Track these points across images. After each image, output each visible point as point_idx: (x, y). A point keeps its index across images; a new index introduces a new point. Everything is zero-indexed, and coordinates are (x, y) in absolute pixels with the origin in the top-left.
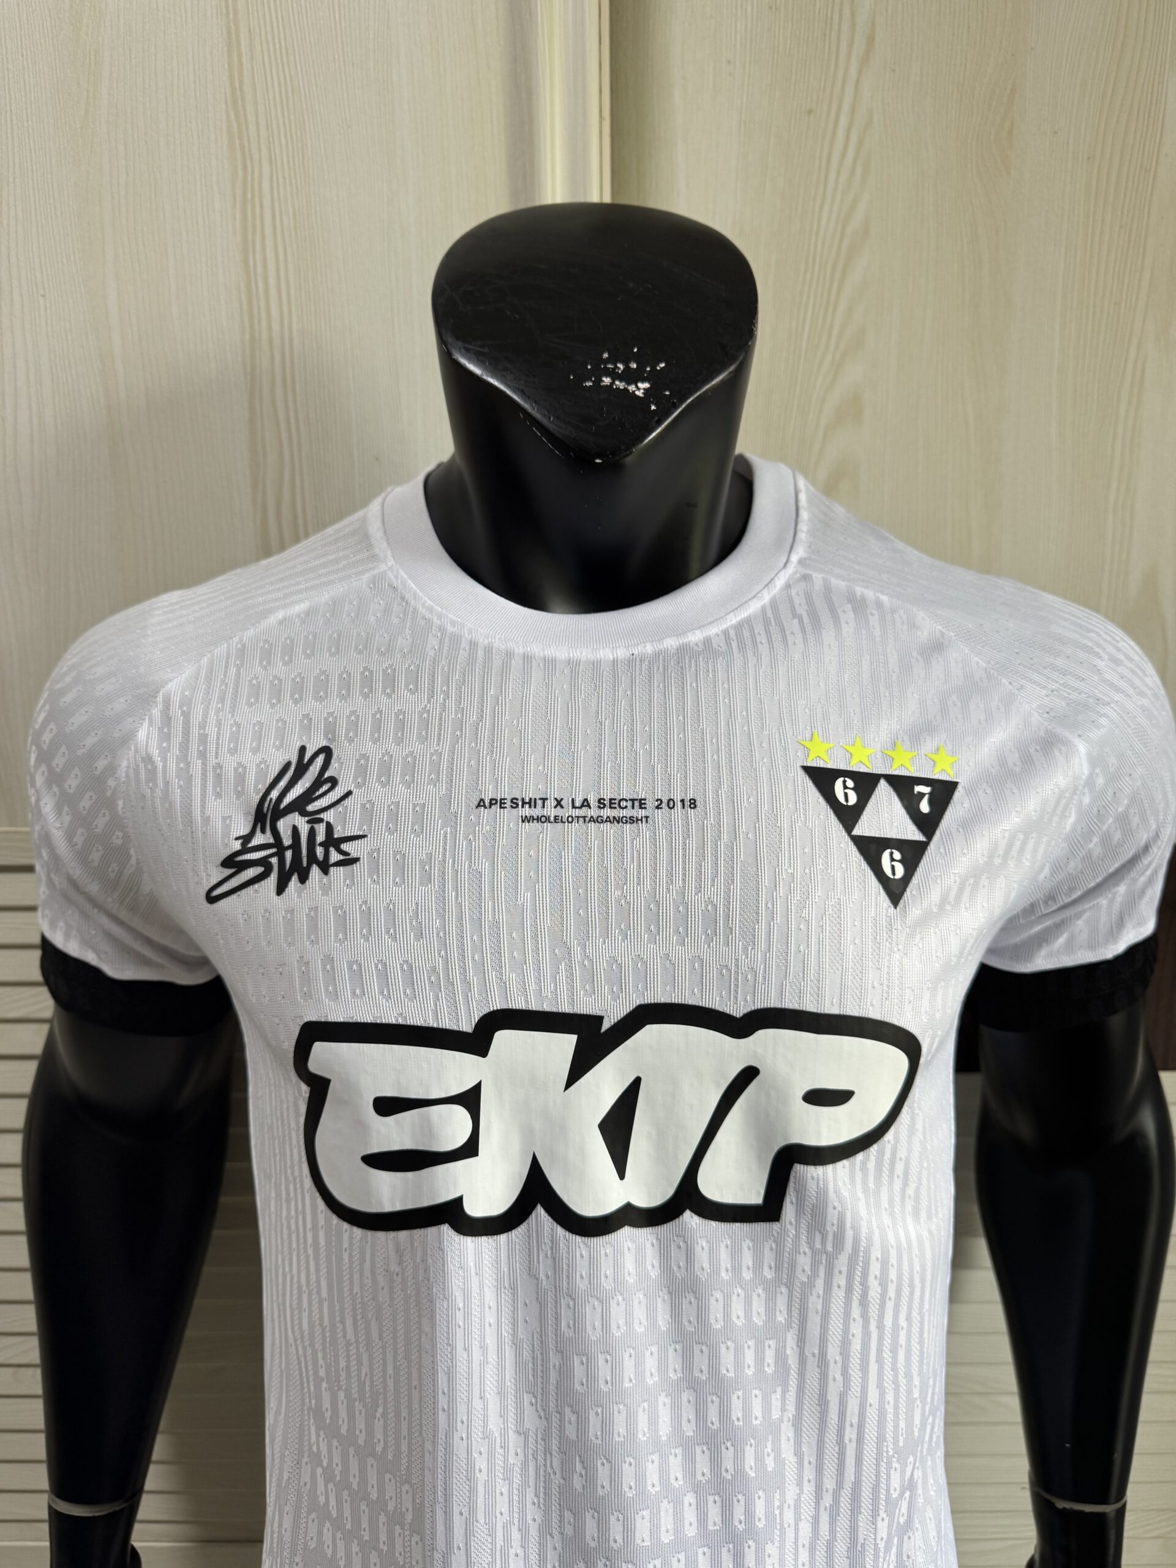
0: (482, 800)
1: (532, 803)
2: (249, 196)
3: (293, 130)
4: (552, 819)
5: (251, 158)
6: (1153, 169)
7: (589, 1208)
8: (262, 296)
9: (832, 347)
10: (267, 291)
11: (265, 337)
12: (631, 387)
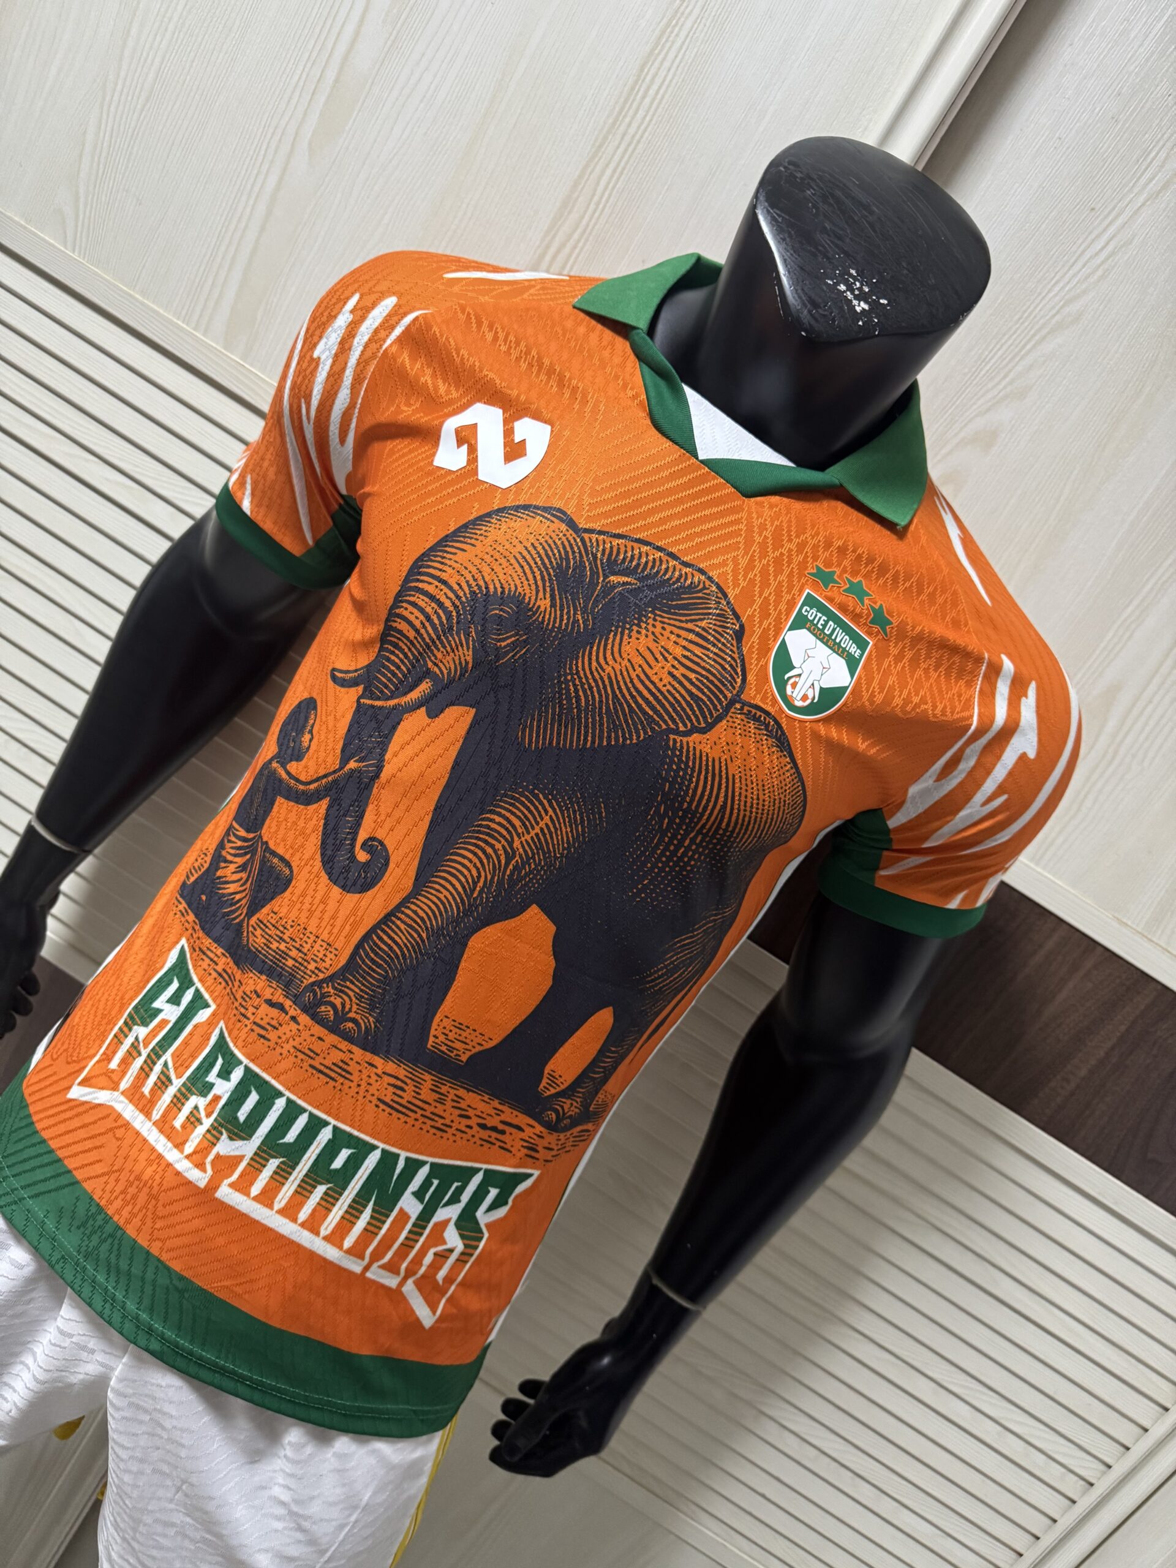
8: (638, 97)
9: (1001, 387)
10: (644, 97)
11: (623, 128)
12: (855, 302)
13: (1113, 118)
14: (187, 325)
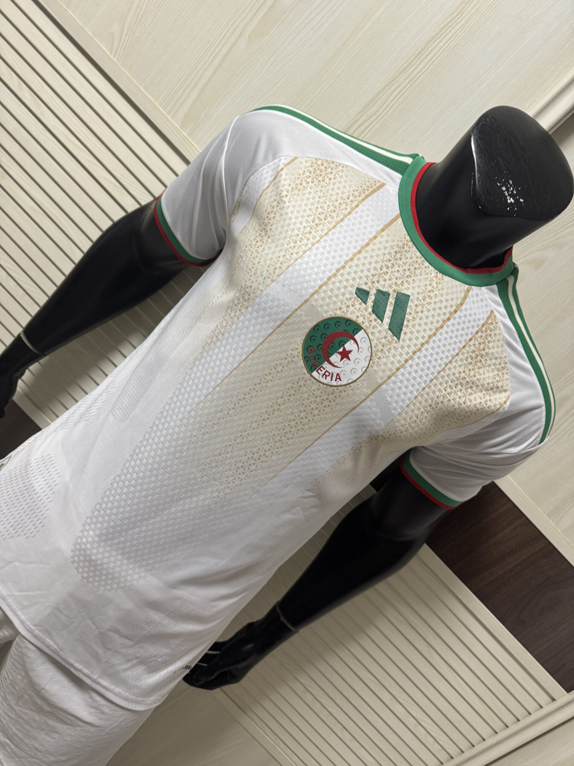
2: (450, 24)
5: (462, 14)
10: (425, 59)
11: (410, 71)
12: (508, 198)
14: (165, 110)
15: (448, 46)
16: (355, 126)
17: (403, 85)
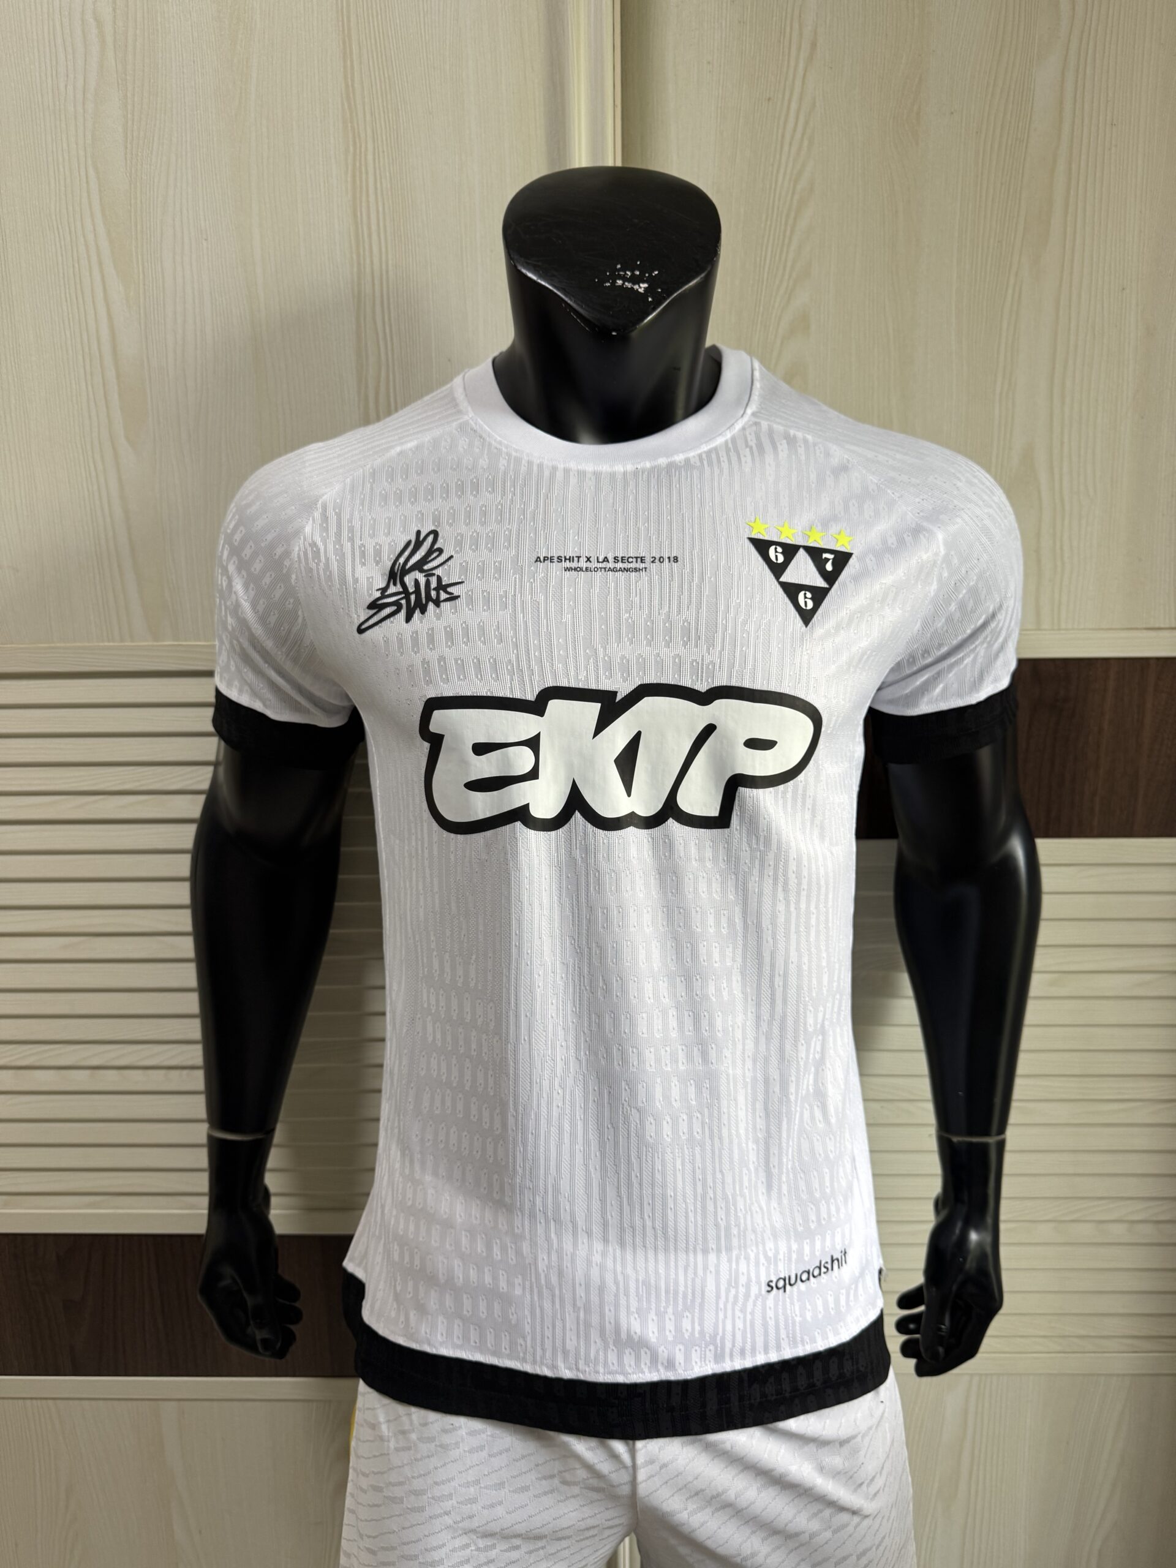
0: (538, 557)
1: (571, 559)
2: (358, 164)
3: (390, 115)
4: (584, 569)
5: (359, 136)
6: (1025, 141)
7: (606, 811)
8: (366, 240)
9: (786, 277)
10: (370, 236)
11: (368, 270)
12: (636, 287)
13: (740, 22)
14: (114, 641)
15: (382, 191)
16: (372, 405)
17: (378, 294)
